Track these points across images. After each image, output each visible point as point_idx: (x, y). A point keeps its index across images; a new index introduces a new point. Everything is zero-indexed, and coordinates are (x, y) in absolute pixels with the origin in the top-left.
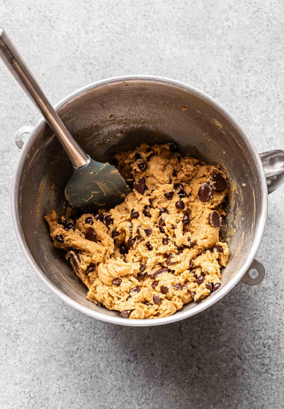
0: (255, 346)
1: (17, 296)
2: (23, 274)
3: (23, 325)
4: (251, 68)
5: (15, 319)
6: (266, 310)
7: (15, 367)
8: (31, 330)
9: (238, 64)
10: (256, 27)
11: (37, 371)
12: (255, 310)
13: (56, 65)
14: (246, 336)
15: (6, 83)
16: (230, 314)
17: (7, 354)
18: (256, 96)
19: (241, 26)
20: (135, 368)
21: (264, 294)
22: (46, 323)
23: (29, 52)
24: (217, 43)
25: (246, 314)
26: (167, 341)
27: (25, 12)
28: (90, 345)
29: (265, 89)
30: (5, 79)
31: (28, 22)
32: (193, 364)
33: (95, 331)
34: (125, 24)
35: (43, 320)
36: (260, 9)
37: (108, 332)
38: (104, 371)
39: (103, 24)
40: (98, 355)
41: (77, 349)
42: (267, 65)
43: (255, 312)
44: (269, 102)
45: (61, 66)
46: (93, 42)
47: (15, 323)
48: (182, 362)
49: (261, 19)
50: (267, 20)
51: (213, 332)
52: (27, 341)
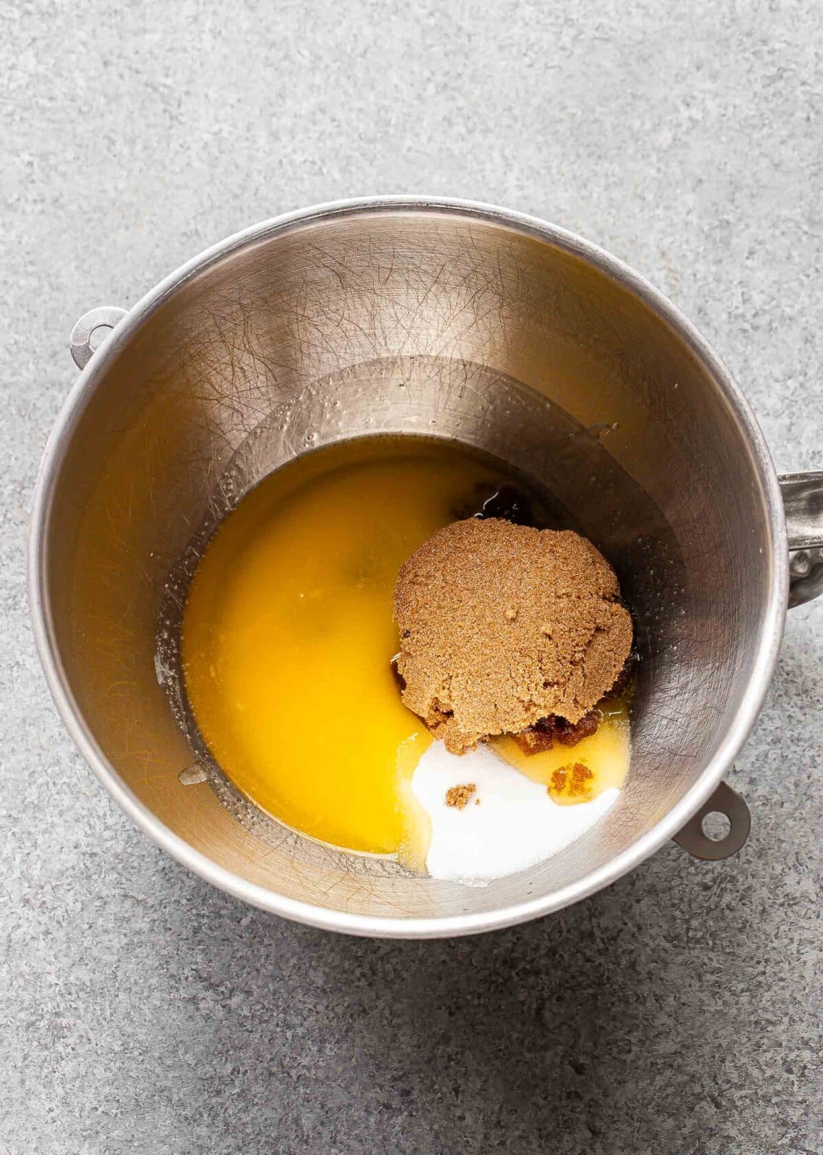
0: (760, 1068)
1: (59, 912)
2: (76, 847)
3: (75, 996)
4: (758, 247)
5: (52, 979)
6: (794, 963)
7: (50, 1121)
8: (99, 1013)
9: (718, 234)
10: (775, 126)
11: (114, 1134)
12: (763, 963)
13: (183, 230)
14: (735, 1037)
15: (34, 282)
16: (687, 972)
17: (27, 1083)
18: (771, 329)
19: (729, 119)
20: (404, 1129)
21: (790, 914)
22: (142, 993)
23: (104, 191)
24: (659, 170)
25: (734, 974)
26: (500, 1050)
27: (92, 73)
28: (272, 1060)
29: (798, 307)
30: (30, 269)
31: (102, 100)
32: (578, 1119)
33: (288, 1018)
34: (387, 111)
35: (136, 983)
36: (785, 70)
37: (326, 1021)
38: (314, 1138)
39: (323, 111)
40: (294, 1088)
41: (235, 1071)
42: (804, 238)
43: (761, 968)
44: (808, 345)
45: (197, 232)
46: (291, 163)
47: (52, 990)
48: (546, 1112)
49: (787, 100)
50: (806, 105)
51: (638, 1026)
52: (87, 1047)
